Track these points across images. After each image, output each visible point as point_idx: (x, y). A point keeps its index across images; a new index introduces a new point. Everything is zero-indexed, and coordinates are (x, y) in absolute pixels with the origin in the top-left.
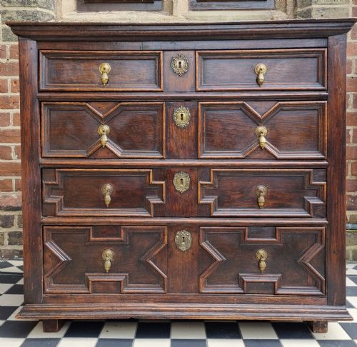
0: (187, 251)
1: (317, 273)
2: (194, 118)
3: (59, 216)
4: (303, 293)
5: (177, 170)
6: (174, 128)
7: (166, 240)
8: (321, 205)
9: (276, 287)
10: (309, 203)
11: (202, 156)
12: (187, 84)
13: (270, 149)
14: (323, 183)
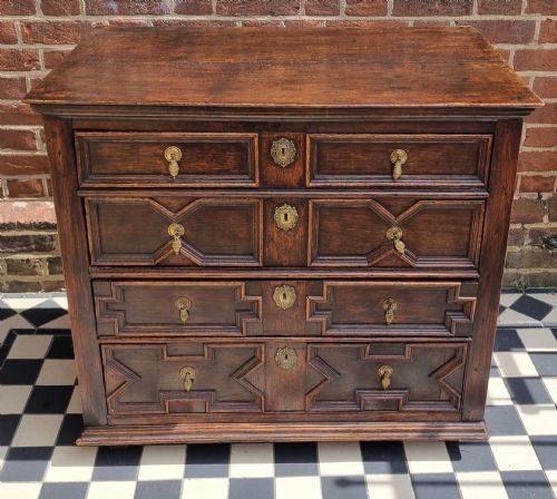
0: (291, 368)
2: (303, 220)
5: (279, 283)
6: (275, 230)
7: (263, 358)
8: (467, 323)
9: (401, 405)
10: (451, 321)
11: (313, 264)
12: (293, 177)
13: (405, 257)
14: (472, 298)
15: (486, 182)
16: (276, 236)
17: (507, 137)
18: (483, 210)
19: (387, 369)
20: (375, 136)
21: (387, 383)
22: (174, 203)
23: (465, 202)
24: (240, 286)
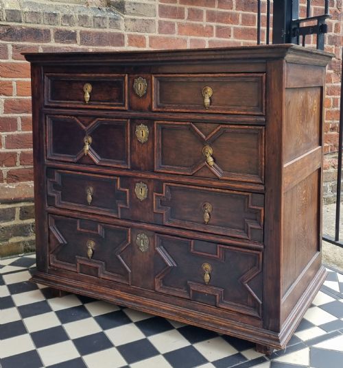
0: (146, 252)
1: (255, 295)
2: (151, 136)
3: (57, 208)
4: (241, 311)
5: (138, 180)
6: (137, 143)
7: (129, 240)
8: (258, 230)
9: (218, 301)
10: (247, 226)
11: (158, 170)
12: (145, 104)
13: (213, 169)
14: (260, 208)
15: (264, 112)
16: (137, 146)
18: (264, 134)
19: (207, 266)
20: (191, 75)
21: (207, 277)
22: (87, 120)
23: (250, 127)
24: (117, 180)
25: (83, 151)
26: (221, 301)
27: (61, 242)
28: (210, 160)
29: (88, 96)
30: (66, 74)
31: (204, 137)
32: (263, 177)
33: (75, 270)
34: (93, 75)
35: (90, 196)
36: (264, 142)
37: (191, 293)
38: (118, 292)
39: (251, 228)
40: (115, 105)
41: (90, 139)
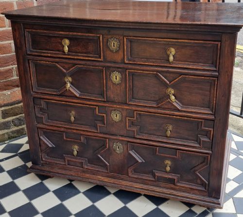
0: (121, 154)
1: (203, 179)
2: (124, 79)
3: (45, 125)
4: (192, 187)
5: (113, 109)
6: (111, 84)
7: (108, 146)
8: (208, 142)
9: (176, 182)
10: (200, 139)
11: (130, 103)
12: (118, 57)
13: (175, 104)
14: (210, 129)
15: (217, 68)
16: (112, 87)
17: (227, 43)
18: (216, 83)
19: (168, 162)
20: (158, 39)
21: (168, 169)
22: (67, 66)
23: (206, 78)
24: (96, 108)
25: (65, 87)
26: (178, 182)
27: (50, 146)
28: (173, 98)
29: (66, 49)
30: (45, 31)
31: (168, 83)
32: (214, 111)
33: (64, 164)
34: (71, 33)
35: (73, 118)
36: (216, 88)
37: (156, 177)
38: (100, 177)
39: (203, 141)
40: (92, 57)
41: (70, 79)
